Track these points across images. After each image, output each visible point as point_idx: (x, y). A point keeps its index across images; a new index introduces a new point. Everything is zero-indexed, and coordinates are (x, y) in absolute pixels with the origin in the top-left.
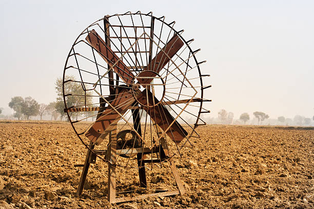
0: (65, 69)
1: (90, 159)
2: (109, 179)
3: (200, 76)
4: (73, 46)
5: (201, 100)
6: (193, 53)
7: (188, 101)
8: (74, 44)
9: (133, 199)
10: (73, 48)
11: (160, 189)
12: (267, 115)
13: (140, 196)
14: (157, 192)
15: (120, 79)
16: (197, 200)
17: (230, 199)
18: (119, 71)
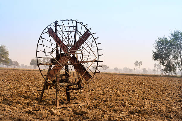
0: (38, 45)
1: (45, 87)
2: (56, 97)
3: (98, 50)
4: (41, 35)
5: (97, 61)
6: (94, 39)
7: (92, 61)
8: (42, 34)
9: (67, 106)
10: (41, 36)
11: (76, 102)
12: (108, 67)
13: (70, 105)
14: (75, 103)
15: (62, 51)
16: (96, 107)
17: (111, 107)
18: (61, 47)
